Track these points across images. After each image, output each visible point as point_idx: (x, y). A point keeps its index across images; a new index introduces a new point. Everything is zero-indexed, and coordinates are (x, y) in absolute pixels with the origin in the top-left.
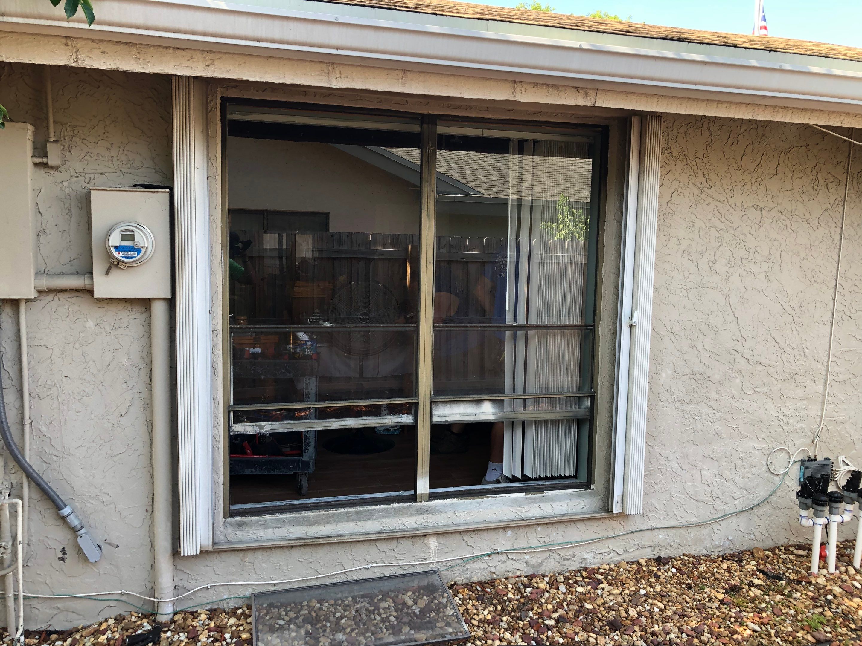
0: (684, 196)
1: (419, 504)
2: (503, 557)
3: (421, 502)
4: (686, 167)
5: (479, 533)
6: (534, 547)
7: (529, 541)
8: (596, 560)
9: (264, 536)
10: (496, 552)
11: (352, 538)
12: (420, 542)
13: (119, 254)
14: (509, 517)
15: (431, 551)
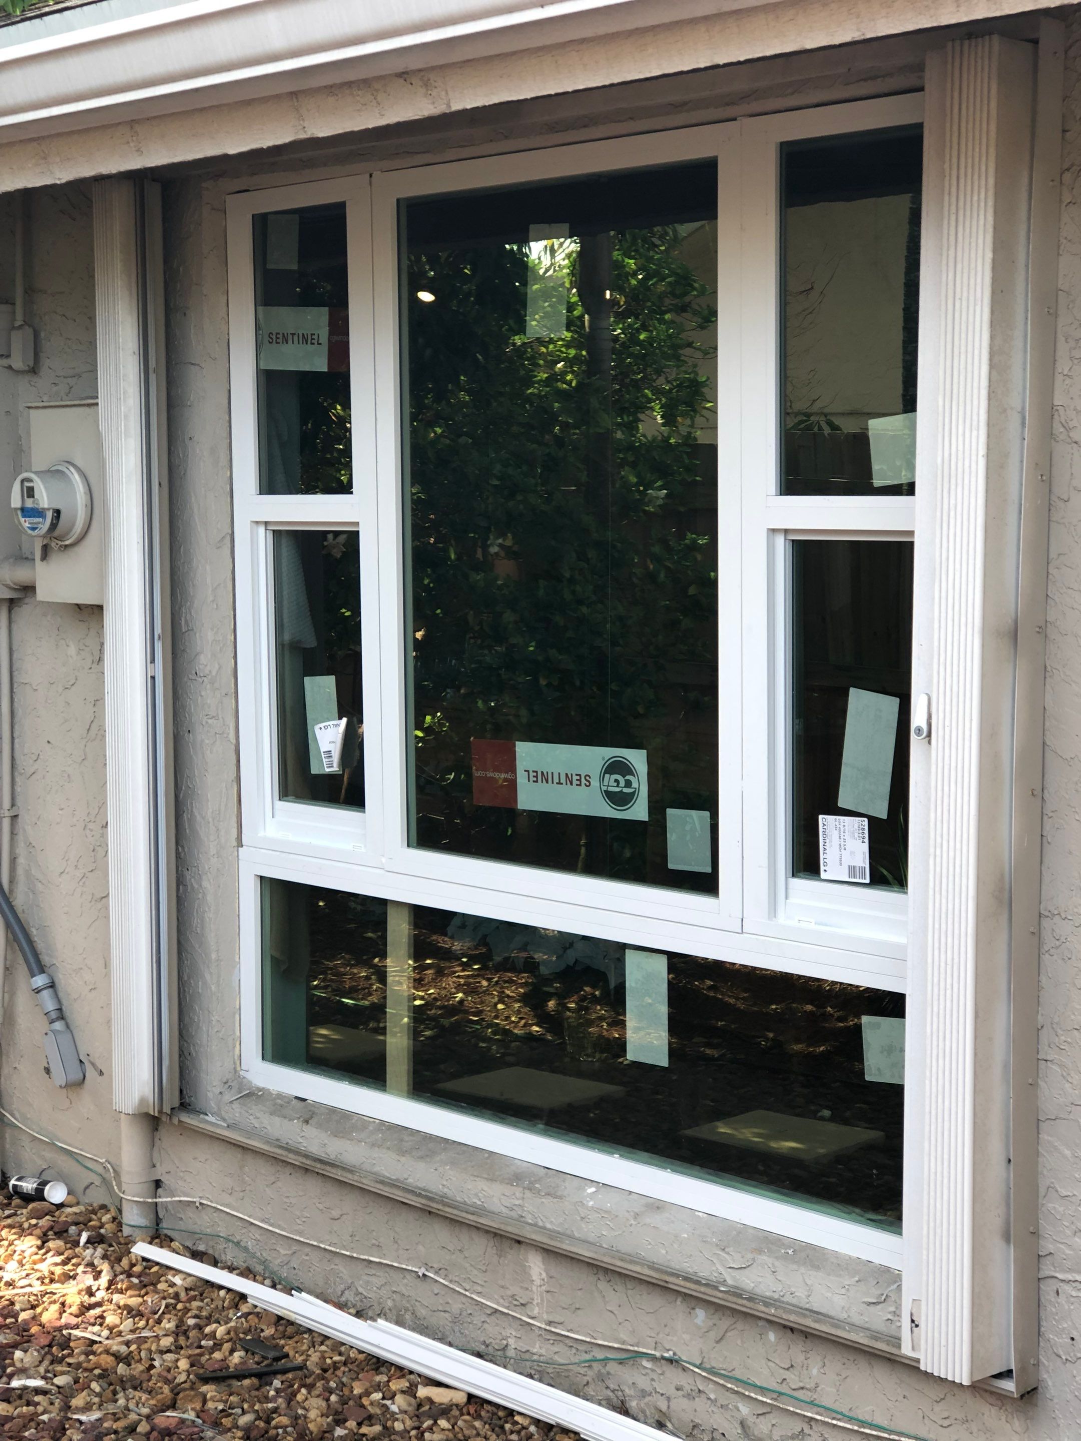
2: (685, 1381)
5: (630, 1285)
6: (761, 1388)
7: (748, 1362)
10: (666, 1355)
11: (364, 1181)
12: (512, 1254)
13: (26, 523)
14: (696, 1269)
15: (534, 1288)
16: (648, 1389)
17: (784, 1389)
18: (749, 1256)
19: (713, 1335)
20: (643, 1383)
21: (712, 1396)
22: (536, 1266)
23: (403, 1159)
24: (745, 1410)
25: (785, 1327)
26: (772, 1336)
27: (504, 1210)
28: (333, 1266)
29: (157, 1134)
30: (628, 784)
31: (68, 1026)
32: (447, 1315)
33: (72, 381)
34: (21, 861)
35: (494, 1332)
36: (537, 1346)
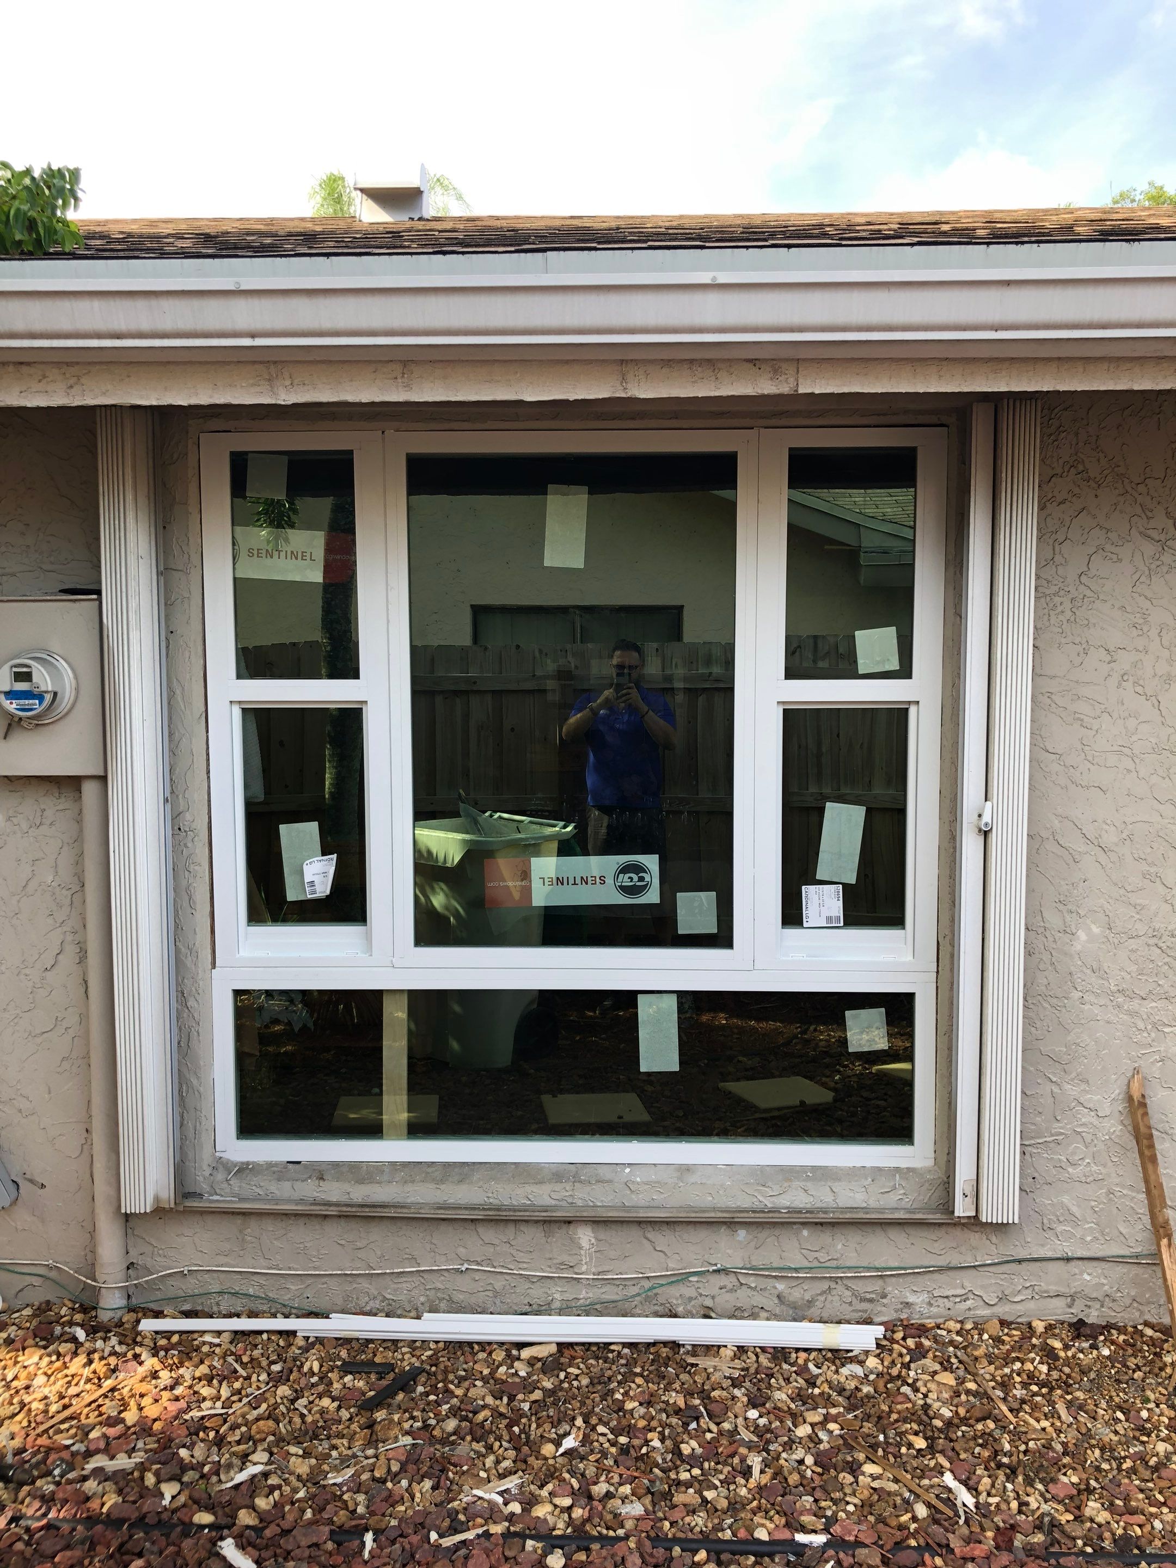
2: (729, 1281)
4: (1121, 499)
5: (678, 1228)
6: (795, 1269)
7: (784, 1254)
8: (934, 1310)
9: (277, 1192)
10: (715, 1268)
11: (423, 1211)
12: (560, 1234)
13: (12, 706)
14: (739, 1204)
15: (583, 1252)
16: (694, 1294)
17: (816, 1264)
18: (786, 1184)
19: (753, 1244)
20: (689, 1292)
21: (753, 1285)
22: (585, 1236)
23: (443, 1187)
24: (781, 1286)
25: (816, 1224)
26: (805, 1233)
27: (553, 1202)
28: (355, 1286)
29: (130, 1224)
30: (641, 879)
32: (487, 1293)
35: (537, 1294)
36: (584, 1292)
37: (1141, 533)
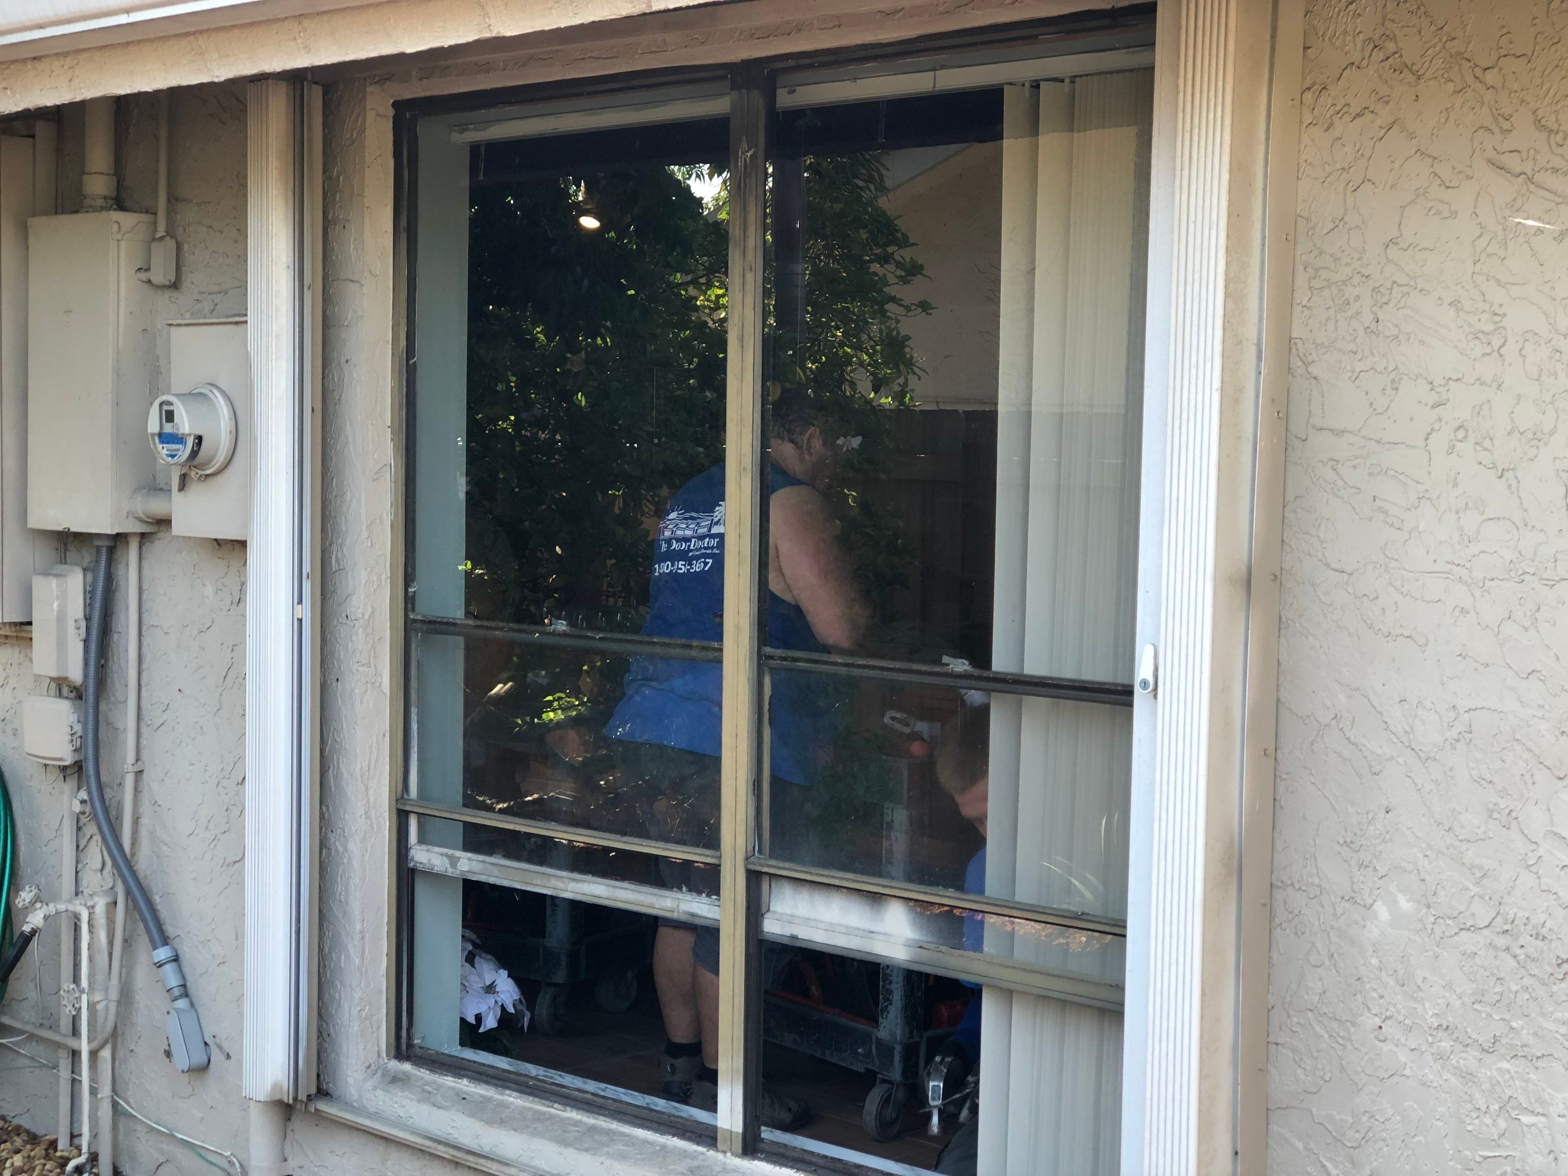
0: (1454, 214)
1: (720, 1156)
3: (725, 1152)
4: (1459, 100)
9: (415, 1117)
13: (163, 450)
23: (565, 1152)
29: (291, 1126)
31: (192, 1004)
33: (217, 298)
34: (144, 821)
37: (1490, 162)
